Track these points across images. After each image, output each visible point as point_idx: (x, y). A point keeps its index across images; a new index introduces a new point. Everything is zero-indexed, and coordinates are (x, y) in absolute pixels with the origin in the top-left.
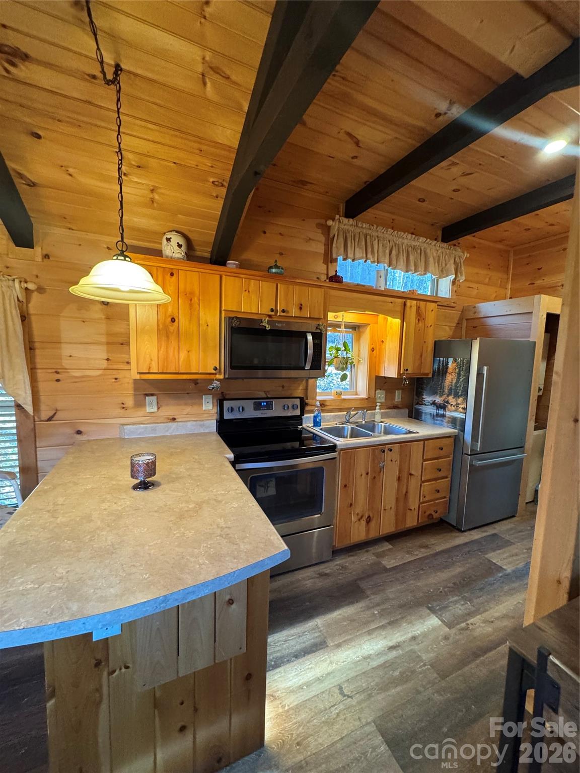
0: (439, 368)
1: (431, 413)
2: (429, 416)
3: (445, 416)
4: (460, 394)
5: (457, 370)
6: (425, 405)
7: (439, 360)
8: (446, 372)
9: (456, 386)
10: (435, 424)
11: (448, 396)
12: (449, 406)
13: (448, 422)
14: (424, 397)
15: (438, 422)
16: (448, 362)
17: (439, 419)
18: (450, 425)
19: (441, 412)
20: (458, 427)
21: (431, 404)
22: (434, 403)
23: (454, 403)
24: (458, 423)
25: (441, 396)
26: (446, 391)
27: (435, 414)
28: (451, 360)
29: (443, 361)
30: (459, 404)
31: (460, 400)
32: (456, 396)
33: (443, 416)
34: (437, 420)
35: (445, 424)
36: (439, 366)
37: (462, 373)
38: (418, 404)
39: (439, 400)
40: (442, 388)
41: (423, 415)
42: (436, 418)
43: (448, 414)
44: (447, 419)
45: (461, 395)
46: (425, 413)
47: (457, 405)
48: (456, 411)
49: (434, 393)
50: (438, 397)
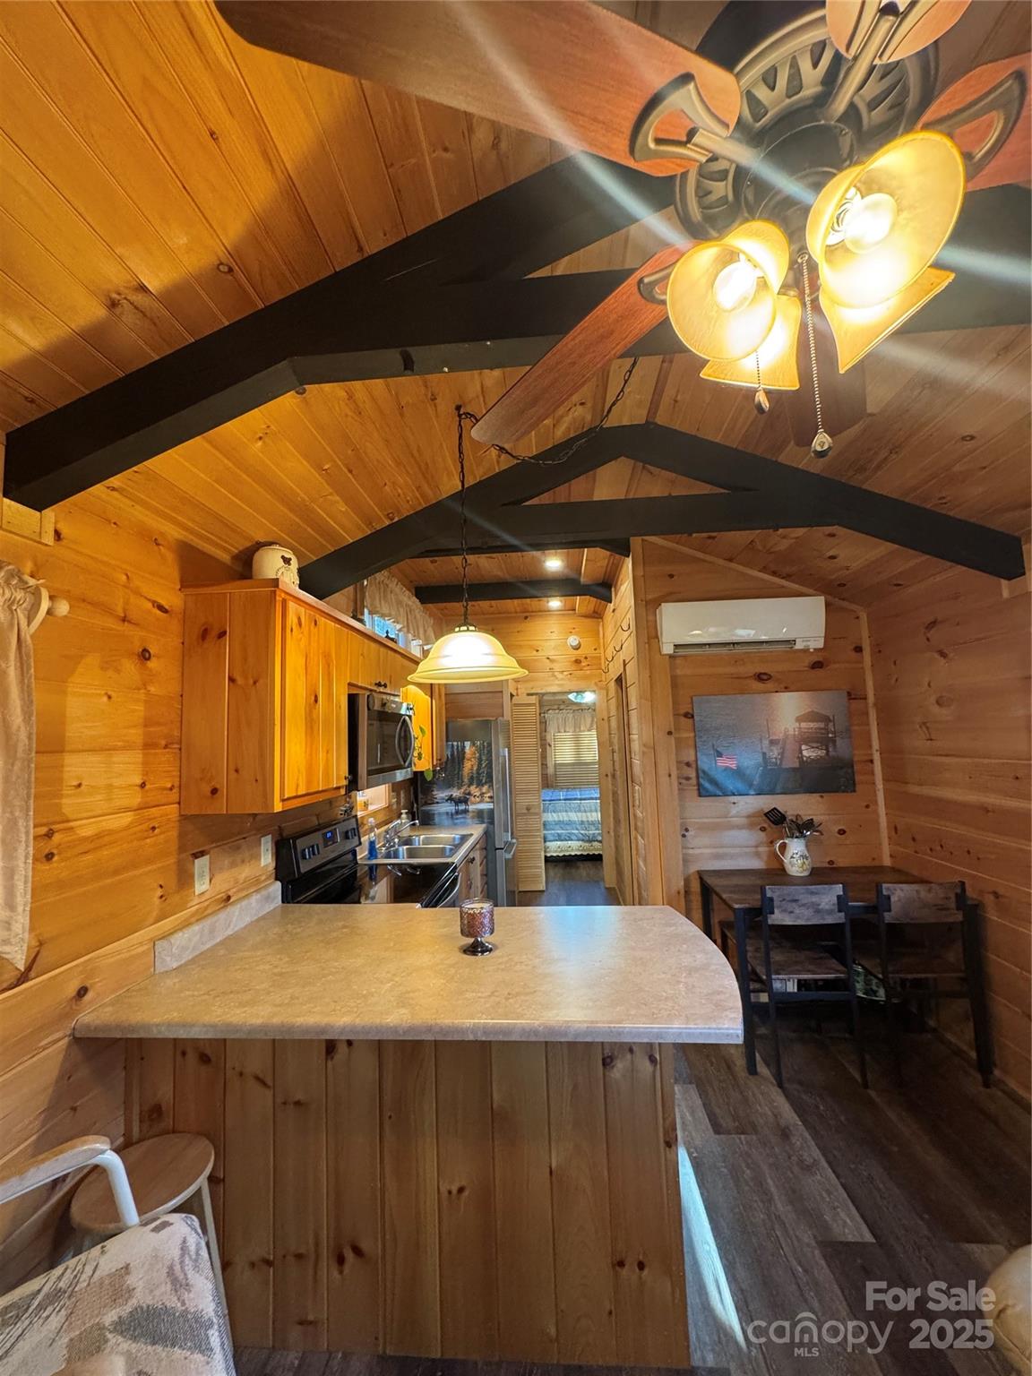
0: (452, 755)
1: (447, 813)
2: (444, 817)
3: (468, 811)
4: (484, 781)
5: (477, 755)
6: (438, 803)
7: (453, 745)
8: (464, 758)
9: (478, 773)
10: (455, 824)
11: (469, 787)
12: (472, 799)
13: (473, 818)
14: (434, 793)
15: (458, 821)
16: (464, 747)
17: (460, 816)
18: (476, 820)
19: (462, 807)
20: (486, 820)
21: (447, 801)
22: (450, 799)
23: (478, 794)
24: (485, 815)
25: (459, 788)
26: (466, 780)
27: (454, 811)
28: (468, 744)
29: (458, 746)
30: (483, 793)
31: (485, 789)
32: (480, 784)
33: (466, 811)
34: (457, 819)
35: (469, 821)
36: (453, 751)
37: (484, 758)
38: (426, 804)
39: (456, 793)
40: (460, 777)
41: (436, 816)
42: (455, 817)
43: (471, 808)
44: (471, 815)
45: (486, 783)
46: (439, 814)
47: (482, 794)
48: (481, 801)
49: (450, 785)
50: (455, 789)
